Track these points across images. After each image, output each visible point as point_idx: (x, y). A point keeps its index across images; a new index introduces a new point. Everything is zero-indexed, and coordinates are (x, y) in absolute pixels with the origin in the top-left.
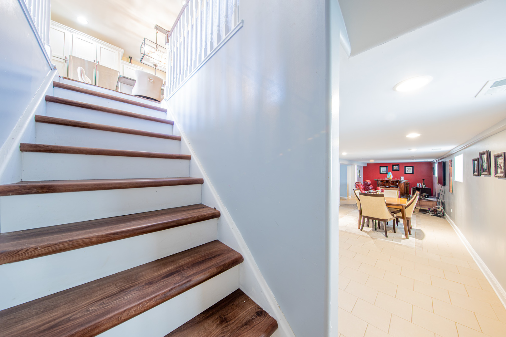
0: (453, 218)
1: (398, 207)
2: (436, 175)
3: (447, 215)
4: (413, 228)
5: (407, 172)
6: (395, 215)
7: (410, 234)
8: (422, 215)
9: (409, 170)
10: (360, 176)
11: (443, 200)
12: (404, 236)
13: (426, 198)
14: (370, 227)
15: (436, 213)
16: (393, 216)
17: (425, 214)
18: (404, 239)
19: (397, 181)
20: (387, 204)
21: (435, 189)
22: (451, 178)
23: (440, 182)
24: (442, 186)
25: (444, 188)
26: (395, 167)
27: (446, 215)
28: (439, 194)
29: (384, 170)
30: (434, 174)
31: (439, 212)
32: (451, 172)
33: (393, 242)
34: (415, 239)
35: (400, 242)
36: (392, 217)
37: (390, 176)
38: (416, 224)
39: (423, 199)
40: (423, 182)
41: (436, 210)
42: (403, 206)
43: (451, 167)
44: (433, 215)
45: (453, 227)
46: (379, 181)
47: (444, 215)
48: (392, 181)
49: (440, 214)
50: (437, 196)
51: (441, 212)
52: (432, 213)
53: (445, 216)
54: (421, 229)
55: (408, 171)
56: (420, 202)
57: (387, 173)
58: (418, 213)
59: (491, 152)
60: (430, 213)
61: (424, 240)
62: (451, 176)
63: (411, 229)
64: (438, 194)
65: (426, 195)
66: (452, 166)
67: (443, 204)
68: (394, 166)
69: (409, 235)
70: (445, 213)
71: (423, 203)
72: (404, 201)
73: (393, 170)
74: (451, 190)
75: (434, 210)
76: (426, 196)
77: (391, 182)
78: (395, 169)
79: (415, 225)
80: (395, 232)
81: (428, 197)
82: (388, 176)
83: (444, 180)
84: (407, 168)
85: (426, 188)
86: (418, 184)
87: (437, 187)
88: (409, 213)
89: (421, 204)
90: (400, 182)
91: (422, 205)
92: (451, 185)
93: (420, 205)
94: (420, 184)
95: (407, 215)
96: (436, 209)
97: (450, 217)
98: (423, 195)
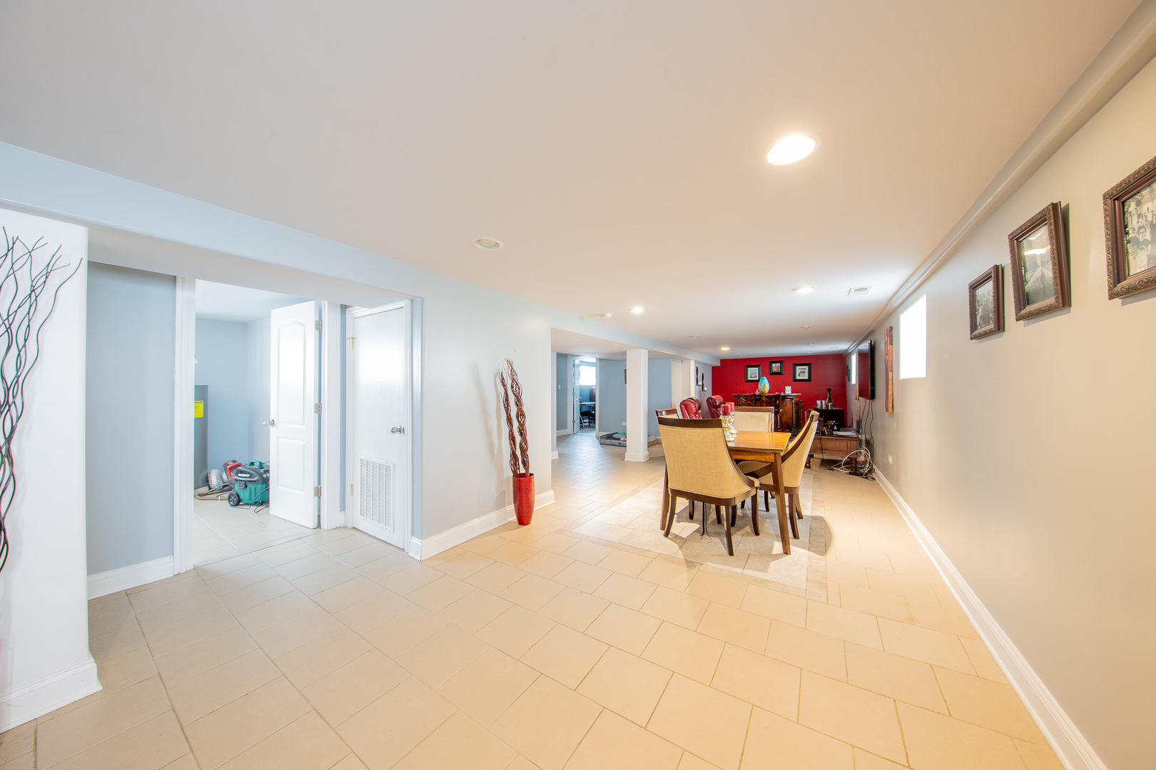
0: (894, 479)
1: (763, 458)
2: (854, 379)
3: (878, 473)
4: (804, 513)
5: (798, 378)
6: (757, 482)
7: (796, 536)
8: (826, 474)
9: (802, 373)
10: (705, 389)
11: (868, 437)
12: (778, 547)
13: (834, 433)
14: (696, 522)
15: (856, 467)
16: (751, 484)
17: (833, 470)
18: (777, 557)
19: (777, 397)
20: (732, 451)
21: (852, 412)
22: (890, 373)
23: (862, 393)
24: (868, 401)
25: (871, 407)
26: (776, 367)
27: (877, 470)
28: (859, 423)
29: (753, 373)
30: (849, 380)
31: (862, 464)
32: (890, 359)
33: (746, 571)
34: (807, 552)
35: (765, 569)
36: (748, 489)
37: (765, 385)
38: (814, 500)
39: (828, 435)
40: (828, 395)
41: (856, 460)
42: (775, 454)
43: (889, 346)
44: (850, 473)
45: (893, 501)
46: (742, 396)
47: (871, 471)
48: (768, 397)
49: (863, 468)
50: (855, 427)
51: (865, 462)
52: (847, 468)
53: (875, 473)
54: (822, 515)
55: (799, 375)
56: (823, 441)
57: (758, 381)
58: (817, 469)
59: (1067, 207)
60: (842, 469)
61: (831, 553)
62: (889, 369)
63: (800, 517)
64: (857, 421)
65: (835, 425)
66: (891, 343)
67: (869, 444)
68: (774, 365)
69: (792, 540)
70: (874, 467)
71: (830, 444)
72: (783, 440)
73: (771, 374)
74: (890, 405)
75: (851, 459)
76: (835, 428)
77: (764, 399)
78: (775, 370)
79: (809, 504)
80: (757, 533)
81: (838, 430)
82: (760, 387)
83: (871, 386)
84: (798, 367)
85: (834, 409)
86: (819, 402)
87: (856, 404)
88: (794, 473)
89: (824, 447)
90: (784, 398)
91: (825, 450)
92: (890, 393)
93: (822, 450)
94: (824, 402)
95: (787, 482)
96: (855, 457)
97: (887, 475)
98: (828, 425)
